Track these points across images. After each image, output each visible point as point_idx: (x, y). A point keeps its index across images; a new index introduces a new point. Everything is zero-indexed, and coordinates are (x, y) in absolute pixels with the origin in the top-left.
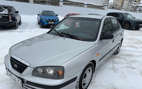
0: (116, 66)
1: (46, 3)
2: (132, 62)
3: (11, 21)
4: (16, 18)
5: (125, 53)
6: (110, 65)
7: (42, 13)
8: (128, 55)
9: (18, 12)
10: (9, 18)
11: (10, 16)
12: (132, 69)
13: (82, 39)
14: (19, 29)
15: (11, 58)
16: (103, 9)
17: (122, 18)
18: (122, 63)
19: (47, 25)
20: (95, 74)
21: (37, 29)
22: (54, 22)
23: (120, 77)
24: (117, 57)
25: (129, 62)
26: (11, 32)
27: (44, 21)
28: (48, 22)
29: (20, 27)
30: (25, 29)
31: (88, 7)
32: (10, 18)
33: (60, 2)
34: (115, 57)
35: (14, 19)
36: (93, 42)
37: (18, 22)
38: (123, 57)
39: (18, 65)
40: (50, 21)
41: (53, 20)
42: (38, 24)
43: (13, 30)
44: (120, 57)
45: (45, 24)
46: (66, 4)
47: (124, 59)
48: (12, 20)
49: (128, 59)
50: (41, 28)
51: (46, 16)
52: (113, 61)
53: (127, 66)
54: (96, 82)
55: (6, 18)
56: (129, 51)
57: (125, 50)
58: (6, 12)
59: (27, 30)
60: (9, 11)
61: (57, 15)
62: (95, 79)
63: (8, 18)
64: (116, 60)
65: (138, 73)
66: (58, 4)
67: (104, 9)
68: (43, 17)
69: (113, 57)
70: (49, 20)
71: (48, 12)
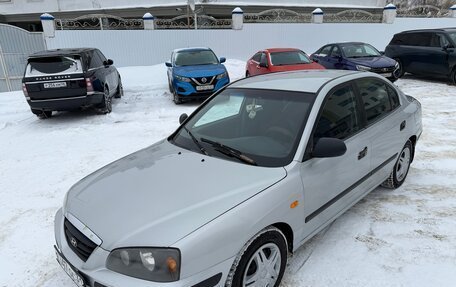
0: (381, 230)
1: (192, 22)
2: (441, 214)
3: (92, 93)
4: (107, 82)
5: (427, 180)
6: (361, 226)
7: (178, 59)
8: (435, 190)
9: (111, 62)
10: (85, 86)
11: (88, 80)
12: (434, 239)
13: (251, 161)
14: (115, 112)
15: (66, 219)
16: (381, 20)
17: (445, 49)
18: (405, 218)
19: (192, 95)
20: (305, 257)
21: (163, 110)
22: (214, 83)
23: (384, 266)
24: (395, 197)
25: (430, 217)
26: (92, 123)
27: (185, 83)
28: (195, 85)
29: (118, 105)
30: (129, 112)
31: (325, 20)
32: (89, 84)
33: (234, 15)
34: (386, 199)
35: (99, 86)
36: (280, 170)
37: (112, 91)
38: (414, 197)
39: (78, 241)
40: (200, 82)
41: (209, 79)
42: (168, 91)
43: (97, 118)
44: (402, 197)
45: (188, 93)
46: (254, 20)
47: (415, 206)
48: (95, 89)
49: (432, 202)
50: (177, 104)
51: (189, 68)
52: (376, 212)
53: (420, 232)
54: (299, 284)
55: (77, 85)
56: (443, 173)
57: (432, 171)
58: (76, 68)
59: (137, 114)
60: (87, 64)
61: (224, 60)
62: (300, 274)
63: (83, 84)
64: (390, 207)
65: (447, 257)
66: (229, 24)
67: (385, 22)
68: (182, 72)
69: (381, 199)
70: (199, 79)
71: (197, 54)
